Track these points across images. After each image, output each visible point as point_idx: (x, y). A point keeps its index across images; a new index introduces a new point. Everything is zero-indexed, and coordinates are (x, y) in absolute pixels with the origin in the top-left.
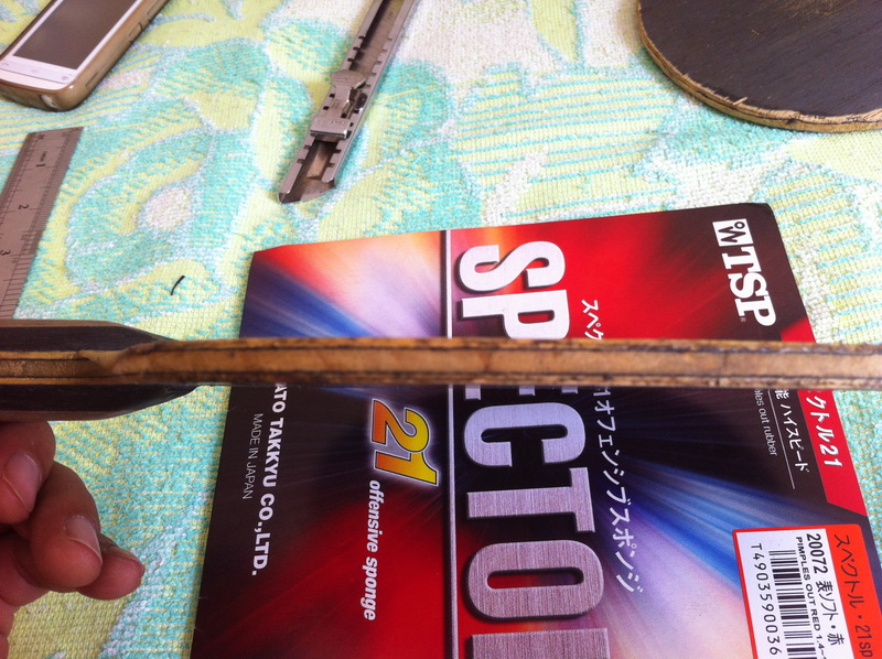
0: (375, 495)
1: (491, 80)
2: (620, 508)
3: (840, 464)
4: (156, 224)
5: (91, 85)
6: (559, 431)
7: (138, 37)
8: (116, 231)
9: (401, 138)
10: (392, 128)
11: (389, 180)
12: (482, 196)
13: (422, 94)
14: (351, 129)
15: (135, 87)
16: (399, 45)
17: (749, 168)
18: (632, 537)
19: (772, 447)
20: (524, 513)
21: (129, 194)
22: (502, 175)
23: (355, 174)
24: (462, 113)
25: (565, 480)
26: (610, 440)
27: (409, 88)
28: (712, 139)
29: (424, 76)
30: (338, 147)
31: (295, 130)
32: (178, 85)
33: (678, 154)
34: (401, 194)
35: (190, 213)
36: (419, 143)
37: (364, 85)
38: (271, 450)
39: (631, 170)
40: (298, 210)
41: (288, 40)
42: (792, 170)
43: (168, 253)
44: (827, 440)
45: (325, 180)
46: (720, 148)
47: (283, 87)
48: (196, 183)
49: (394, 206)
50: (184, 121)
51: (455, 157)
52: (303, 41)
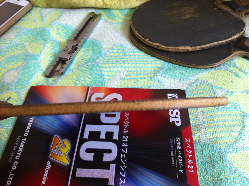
1: (115, 48)
7: (15, 24)
9: (85, 61)
10: (83, 58)
11: (79, 73)
12: (106, 81)
13: (94, 49)
14: (71, 57)
15: (11, 38)
16: (90, 34)
17: (186, 81)
22: (113, 77)
23: (70, 71)
24: (105, 56)
27: (91, 47)
28: (176, 72)
29: (96, 44)
30: (66, 62)
31: (54, 56)
32: (23, 39)
33: (165, 75)
34: (82, 79)
35: (17, 78)
36: (90, 63)
37: (77, 45)
38: (20, 148)
39: (151, 79)
40: (51, 80)
41: (58, 29)
42: (199, 82)
43: (8, 90)
44: (190, 164)
45: (60, 72)
46: (177, 75)
47: (53, 43)
48: (21, 69)
49: (79, 82)
50: (22, 50)
51: (100, 68)
52: (62, 30)
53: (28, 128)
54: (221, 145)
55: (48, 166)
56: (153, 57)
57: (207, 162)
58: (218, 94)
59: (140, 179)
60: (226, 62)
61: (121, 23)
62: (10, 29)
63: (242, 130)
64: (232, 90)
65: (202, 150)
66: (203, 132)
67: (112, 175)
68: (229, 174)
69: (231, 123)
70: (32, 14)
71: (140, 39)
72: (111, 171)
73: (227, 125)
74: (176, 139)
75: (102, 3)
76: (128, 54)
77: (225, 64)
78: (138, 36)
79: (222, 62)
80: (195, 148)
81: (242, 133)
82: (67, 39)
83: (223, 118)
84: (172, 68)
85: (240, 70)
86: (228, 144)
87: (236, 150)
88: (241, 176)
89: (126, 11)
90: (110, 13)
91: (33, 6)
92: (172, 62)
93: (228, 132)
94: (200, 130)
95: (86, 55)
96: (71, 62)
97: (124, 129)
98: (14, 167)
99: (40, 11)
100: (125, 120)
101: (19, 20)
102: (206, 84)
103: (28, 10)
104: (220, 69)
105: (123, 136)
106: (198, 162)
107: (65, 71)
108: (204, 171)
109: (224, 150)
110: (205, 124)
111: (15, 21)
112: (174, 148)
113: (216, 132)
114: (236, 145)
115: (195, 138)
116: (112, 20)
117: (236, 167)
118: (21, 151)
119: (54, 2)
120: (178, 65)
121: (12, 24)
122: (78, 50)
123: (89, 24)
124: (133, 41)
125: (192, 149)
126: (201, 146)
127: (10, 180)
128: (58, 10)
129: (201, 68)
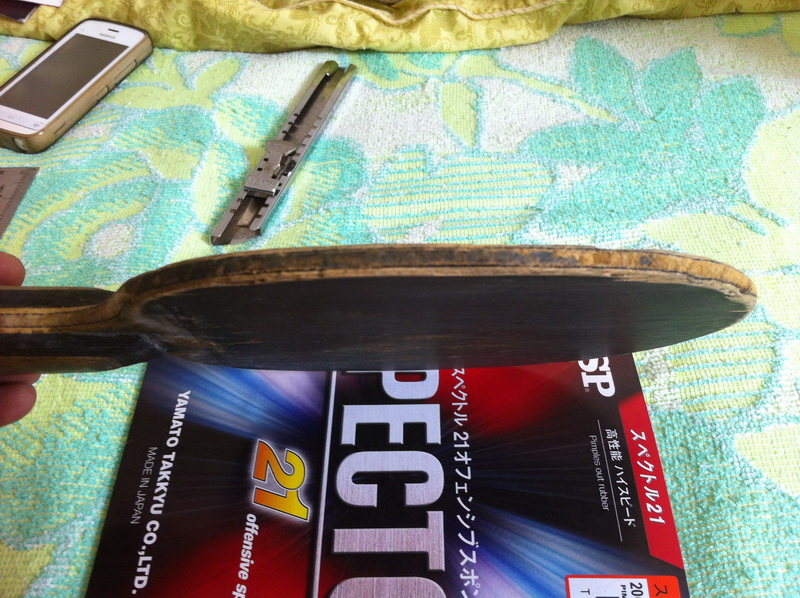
0: (250, 527)
1: (401, 157)
2: (469, 550)
3: (663, 521)
4: (100, 253)
6: (421, 477)
8: (65, 257)
9: (321, 199)
10: (314, 190)
11: (306, 232)
13: (342, 165)
14: (279, 188)
16: (327, 123)
18: (477, 577)
19: (605, 502)
20: (384, 550)
21: (80, 226)
22: (403, 235)
24: (374, 182)
25: (422, 522)
26: (465, 488)
28: (580, 216)
29: (345, 150)
30: (267, 202)
31: (231, 185)
32: (134, 141)
37: (293, 154)
38: (161, 481)
39: (511, 238)
41: (234, 111)
42: (647, 246)
45: (252, 228)
46: (586, 224)
47: (225, 148)
51: (365, 221)
52: (246, 113)
53: (176, 424)
54: (715, 413)
57: (679, 460)
61: (414, 88)
62: (92, 113)
63: (773, 371)
65: (664, 429)
66: (662, 381)
68: (739, 488)
69: (740, 354)
73: (728, 361)
77: (719, 195)
81: (774, 379)
82: (263, 137)
85: (761, 212)
86: (733, 410)
87: (757, 425)
88: (774, 491)
93: (733, 378)
94: (654, 377)
95: (321, 182)
98: (150, 538)
99: (176, 60)
101: (117, 85)
104: (705, 209)
109: (723, 426)
110: (668, 361)
111: (106, 90)
113: (700, 380)
114: (758, 412)
116: (387, 82)
117: (758, 469)
118: (165, 489)
121: (98, 98)
122: (297, 167)
123: (322, 94)
126: (660, 418)
128: (230, 56)
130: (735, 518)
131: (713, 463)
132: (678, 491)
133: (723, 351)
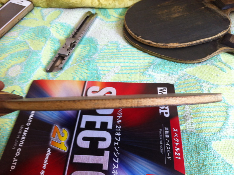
1: (110, 44)
5: (3, 34)
7: (18, 23)
9: (83, 57)
10: (81, 54)
11: (77, 68)
12: (102, 76)
13: (90, 46)
14: (69, 54)
15: (14, 36)
16: (87, 32)
17: (174, 76)
21: (6, 66)
22: (108, 71)
23: (68, 66)
24: (100, 52)
27: (88, 44)
28: (165, 66)
29: (92, 41)
30: (65, 58)
31: (54, 52)
32: (26, 37)
33: (156, 70)
34: (80, 73)
35: (20, 73)
36: (87, 59)
37: (75, 42)
38: (23, 136)
39: (143, 73)
40: (51, 74)
41: (57, 28)
42: (186, 77)
43: (12, 83)
44: (177, 151)
45: (59, 67)
46: (167, 70)
47: (53, 40)
48: (24, 64)
49: (77, 76)
50: (25, 47)
51: (96, 64)
52: (61, 28)
53: (30, 118)
54: (206, 134)
55: (48, 152)
56: (145, 53)
57: (193, 150)
58: (204, 87)
59: (132, 164)
60: (212, 57)
61: (116, 22)
62: (14, 28)
63: (226, 120)
64: (217, 84)
65: (189, 139)
66: (189, 122)
67: (106, 161)
68: (213, 161)
69: (215, 114)
70: (33, 14)
71: (133, 37)
72: (105, 157)
73: (211, 116)
74: (164, 129)
75: (97, 3)
76: (121, 50)
77: (212, 59)
78: (131, 33)
79: (208, 57)
80: (182, 137)
81: (226, 123)
82: (66, 36)
83: (208, 110)
84: (162, 63)
85: (225, 65)
86: (212, 133)
87: (220, 139)
88: (224, 162)
89: (120, 11)
90: (106, 12)
91: (34, 6)
92: (162, 57)
93: (212, 122)
94: (186, 120)
95: (83, 51)
96: (70, 58)
97: (118, 120)
98: (18, 154)
99: (41, 11)
100: (119, 111)
101: (22, 19)
102: (193, 78)
103: (30, 10)
104: (207, 64)
105: (117, 126)
106: (184, 149)
107: (64, 66)
108: (190, 158)
109: (208, 139)
110: (192, 115)
111: (18, 21)
112: (162, 137)
113: (202, 122)
114: (220, 134)
115: (182, 127)
116: (107, 19)
117: (219, 154)
118: (24, 139)
119: (54, 3)
120: (168, 60)
121: (16, 23)
122: (76, 46)
123: (86, 22)
124: (126, 38)
125: (180, 138)
126: (188, 135)
127: (14, 165)
128: (58, 10)
129: (189, 63)
130: (211, 171)
131: (204, 151)
132: (192, 161)
133: (210, 112)
